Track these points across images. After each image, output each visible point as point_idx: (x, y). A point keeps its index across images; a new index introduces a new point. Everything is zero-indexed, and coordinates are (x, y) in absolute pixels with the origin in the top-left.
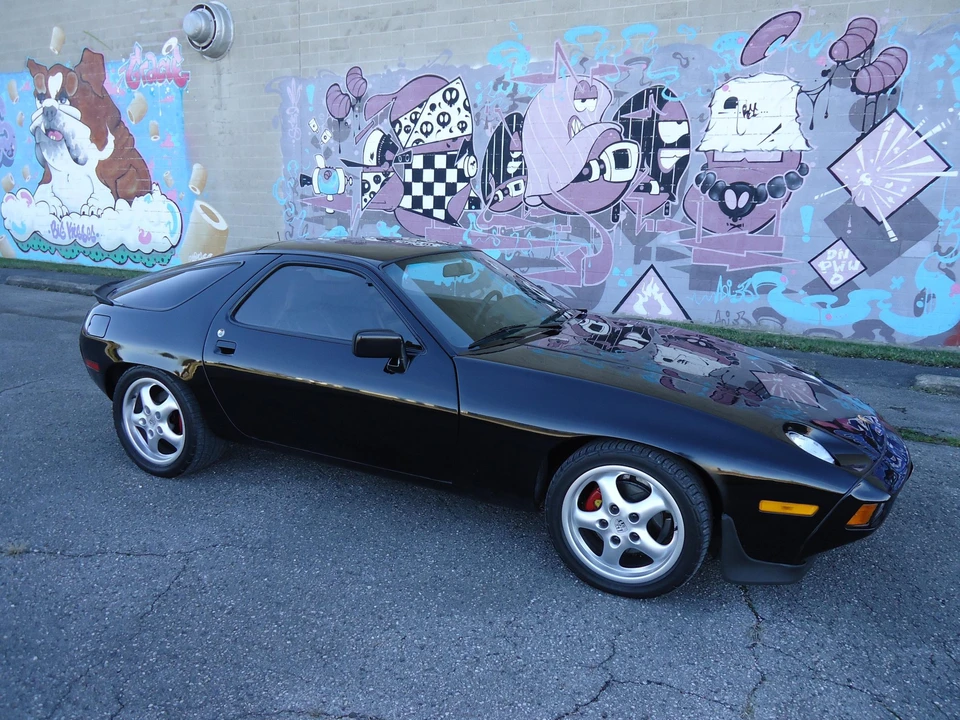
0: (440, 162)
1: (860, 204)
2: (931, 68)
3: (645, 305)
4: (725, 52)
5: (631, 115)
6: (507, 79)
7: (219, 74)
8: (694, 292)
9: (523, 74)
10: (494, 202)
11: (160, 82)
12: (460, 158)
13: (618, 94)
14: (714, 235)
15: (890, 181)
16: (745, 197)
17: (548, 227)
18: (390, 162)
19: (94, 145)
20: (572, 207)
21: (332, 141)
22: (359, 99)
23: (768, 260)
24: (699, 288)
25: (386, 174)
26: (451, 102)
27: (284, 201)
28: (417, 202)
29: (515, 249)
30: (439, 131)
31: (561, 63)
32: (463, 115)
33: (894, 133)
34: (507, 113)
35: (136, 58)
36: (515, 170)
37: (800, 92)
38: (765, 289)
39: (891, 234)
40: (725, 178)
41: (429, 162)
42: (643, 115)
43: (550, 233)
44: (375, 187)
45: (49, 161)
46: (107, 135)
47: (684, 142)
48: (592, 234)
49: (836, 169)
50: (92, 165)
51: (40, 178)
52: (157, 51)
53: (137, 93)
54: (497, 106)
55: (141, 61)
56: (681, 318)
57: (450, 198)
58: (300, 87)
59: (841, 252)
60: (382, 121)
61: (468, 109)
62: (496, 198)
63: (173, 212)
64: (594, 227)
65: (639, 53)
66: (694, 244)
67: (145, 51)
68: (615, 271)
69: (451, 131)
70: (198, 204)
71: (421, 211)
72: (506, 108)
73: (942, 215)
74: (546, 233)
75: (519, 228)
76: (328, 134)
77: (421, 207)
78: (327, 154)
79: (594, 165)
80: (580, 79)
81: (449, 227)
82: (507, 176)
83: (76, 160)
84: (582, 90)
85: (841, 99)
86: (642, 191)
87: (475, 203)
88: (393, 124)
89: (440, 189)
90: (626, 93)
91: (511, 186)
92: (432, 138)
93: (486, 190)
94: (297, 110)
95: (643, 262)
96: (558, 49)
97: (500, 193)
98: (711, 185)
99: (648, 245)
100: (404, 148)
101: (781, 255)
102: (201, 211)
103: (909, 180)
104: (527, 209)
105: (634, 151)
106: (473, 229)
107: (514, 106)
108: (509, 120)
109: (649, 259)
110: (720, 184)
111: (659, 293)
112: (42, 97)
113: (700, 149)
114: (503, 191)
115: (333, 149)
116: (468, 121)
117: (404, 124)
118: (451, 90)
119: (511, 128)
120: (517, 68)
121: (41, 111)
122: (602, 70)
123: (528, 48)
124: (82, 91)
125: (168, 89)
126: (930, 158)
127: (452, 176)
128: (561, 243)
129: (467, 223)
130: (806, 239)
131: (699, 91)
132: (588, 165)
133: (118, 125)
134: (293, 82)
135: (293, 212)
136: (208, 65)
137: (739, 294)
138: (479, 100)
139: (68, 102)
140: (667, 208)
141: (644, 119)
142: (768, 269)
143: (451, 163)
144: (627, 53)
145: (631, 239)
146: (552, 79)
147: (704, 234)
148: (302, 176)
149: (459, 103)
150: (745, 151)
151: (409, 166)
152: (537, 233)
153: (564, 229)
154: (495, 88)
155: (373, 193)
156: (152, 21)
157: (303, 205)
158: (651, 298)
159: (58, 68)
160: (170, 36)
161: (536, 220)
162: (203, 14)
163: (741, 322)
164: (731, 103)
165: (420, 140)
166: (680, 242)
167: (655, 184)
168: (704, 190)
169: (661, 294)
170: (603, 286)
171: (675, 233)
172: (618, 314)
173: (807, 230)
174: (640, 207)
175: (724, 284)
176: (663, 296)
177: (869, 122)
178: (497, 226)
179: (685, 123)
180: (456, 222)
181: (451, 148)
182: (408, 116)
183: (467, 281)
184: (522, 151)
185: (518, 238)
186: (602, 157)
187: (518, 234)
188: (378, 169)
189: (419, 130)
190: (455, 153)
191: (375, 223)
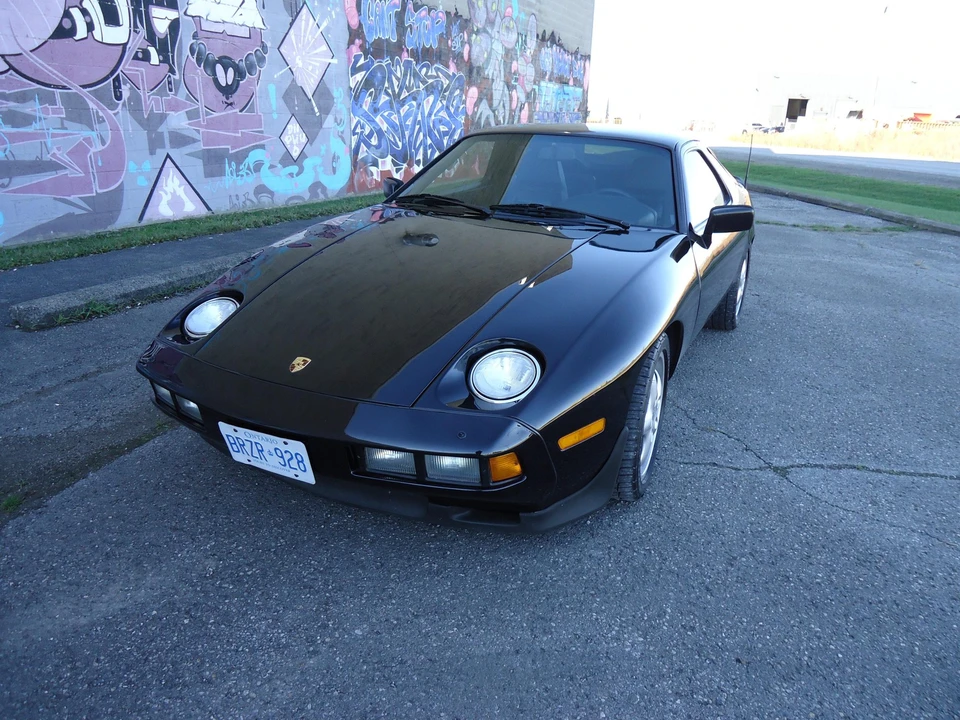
1: (299, 85)
3: (169, 203)
8: (209, 179)
14: (215, 114)
15: (310, 64)
16: (231, 71)
17: (32, 108)
20: (53, 73)
23: (255, 138)
24: (212, 175)
33: (307, 22)
38: (258, 167)
39: (316, 110)
40: (215, 50)
43: (34, 118)
48: (94, 118)
49: (282, 49)
56: (204, 211)
59: (294, 127)
64: (95, 107)
66: (200, 125)
68: (131, 166)
73: (335, 94)
74: (28, 120)
86: (142, 60)
95: (158, 151)
98: (204, 58)
99: (160, 130)
101: (262, 132)
103: (318, 64)
105: (123, 4)
109: (164, 147)
110: (211, 57)
111: (180, 186)
113: (189, 13)
126: (324, 48)
128: (53, 133)
130: (275, 116)
132: (67, 14)
137: (242, 176)
140: (170, 83)
142: (257, 147)
145: (141, 124)
147: (207, 114)
150: (224, 22)
152: (14, 119)
153: (54, 112)
158: (174, 194)
161: (6, 97)
163: (248, 203)
166: (189, 124)
167: (152, 51)
168: (199, 61)
169: (183, 187)
170: (120, 189)
171: (182, 113)
172: (145, 222)
173: (274, 108)
174: (142, 80)
175: (230, 166)
176: (184, 190)
177: (294, 10)
186: (84, 5)
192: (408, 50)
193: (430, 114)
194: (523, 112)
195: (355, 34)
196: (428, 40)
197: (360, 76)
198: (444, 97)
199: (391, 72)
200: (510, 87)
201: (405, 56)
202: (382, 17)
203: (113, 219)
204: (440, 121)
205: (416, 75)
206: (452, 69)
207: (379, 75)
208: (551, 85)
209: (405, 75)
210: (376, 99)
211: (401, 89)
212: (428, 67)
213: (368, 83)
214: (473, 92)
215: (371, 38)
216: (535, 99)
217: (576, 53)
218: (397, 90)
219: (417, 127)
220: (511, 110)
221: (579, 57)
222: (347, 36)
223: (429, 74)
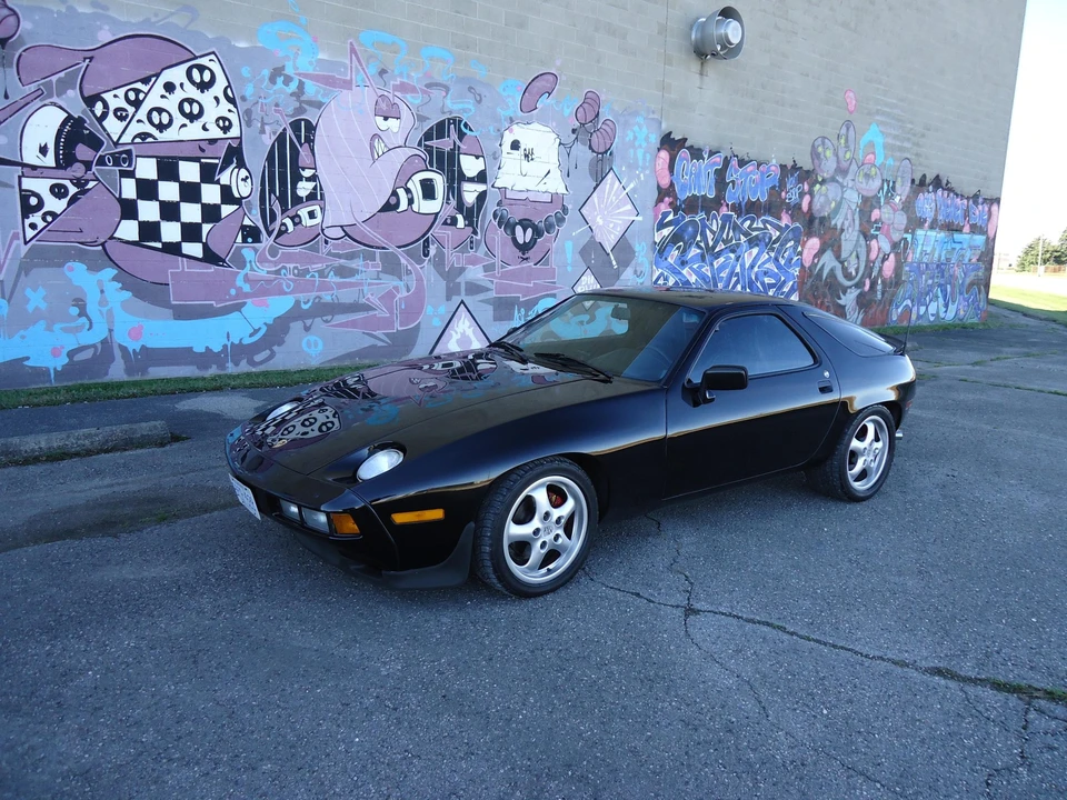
0: (189, 172)
1: (598, 241)
2: (627, 139)
3: (458, 341)
4: (509, 96)
5: (434, 143)
6: (289, 71)
8: (498, 323)
9: (311, 71)
10: (281, 233)
12: (222, 170)
13: (421, 118)
14: (510, 268)
15: (611, 223)
16: (529, 231)
17: (357, 264)
18: (88, 165)
20: (378, 239)
22: (1, 43)
23: (547, 288)
24: (501, 319)
25: (79, 183)
26: (203, 86)
28: (149, 231)
29: (314, 294)
30: (184, 125)
31: (357, 69)
32: (225, 109)
33: (612, 185)
34: (292, 116)
36: (307, 192)
37: (560, 144)
39: (614, 263)
40: (516, 214)
41: (168, 169)
42: (445, 144)
43: (357, 271)
47: (481, 177)
48: (403, 271)
49: (583, 211)
54: (277, 105)
57: (210, 226)
59: (589, 279)
60: (60, 92)
61: (232, 101)
62: (283, 228)
64: (406, 263)
65: (438, 78)
66: (494, 276)
68: (429, 310)
71: (159, 245)
72: (290, 110)
73: (637, 248)
74: (353, 272)
75: (319, 266)
77: (158, 239)
79: (401, 192)
80: (380, 92)
81: (213, 269)
82: (297, 200)
84: (383, 106)
85: (582, 153)
86: (449, 225)
87: (251, 234)
88: (91, 101)
89: (191, 213)
90: (428, 119)
91: (303, 213)
92: (169, 135)
93: (268, 217)
95: (454, 298)
96: (353, 51)
97: (288, 222)
98: (505, 221)
99: (457, 280)
100: (116, 144)
101: (554, 283)
103: (621, 222)
104: (326, 242)
105: (440, 182)
106: (252, 269)
108: (295, 126)
109: (459, 294)
110: (511, 220)
111: (469, 328)
113: (496, 185)
114: (292, 218)
117: (113, 104)
118: (201, 68)
119: (299, 138)
120: (303, 62)
122: (403, 88)
123: (315, 39)
126: (629, 207)
127: (211, 194)
128: (370, 283)
129: (241, 262)
130: (569, 269)
131: (491, 128)
132: (394, 193)
138: (249, 91)
140: (472, 242)
141: (447, 149)
142: (548, 296)
143: (208, 174)
144: (427, 75)
145: (442, 274)
146: (347, 85)
147: (503, 267)
149: (218, 89)
150: (528, 191)
151: (131, 174)
152: (342, 272)
153: (373, 266)
154: (273, 80)
155: (54, 215)
158: (463, 334)
161: (339, 256)
164: (515, 145)
165: (150, 135)
166: (484, 276)
167: (460, 217)
168: (500, 225)
169: (472, 329)
170: (417, 328)
171: (479, 267)
172: (436, 353)
173: (570, 261)
174: (448, 241)
175: (519, 312)
176: (474, 331)
177: (599, 175)
178: (288, 265)
179: (481, 159)
180: (224, 261)
181: (207, 154)
182: (121, 92)
183: (248, 341)
184: (315, 169)
185: (317, 279)
186: (409, 185)
187: (317, 275)
188: (60, 173)
189: (145, 119)
190: (217, 161)
191: (61, 265)
192: (727, 205)
193: (752, 267)
194: (886, 263)
195: (664, 193)
196: (755, 193)
197: (666, 232)
198: (773, 249)
199: (704, 226)
200: (867, 237)
201: (724, 210)
202: (698, 175)
203: (408, 352)
204: (765, 273)
205: (736, 228)
206: (785, 220)
207: (690, 229)
208: (932, 234)
209: (723, 228)
210: (684, 251)
211: (716, 243)
212: (753, 221)
213: (675, 238)
214: (814, 243)
215: (683, 196)
216: (905, 248)
217: (975, 197)
218: (711, 243)
219: (734, 279)
220: (868, 260)
221: (980, 200)
222: (655, 195)
223: (755, 226)
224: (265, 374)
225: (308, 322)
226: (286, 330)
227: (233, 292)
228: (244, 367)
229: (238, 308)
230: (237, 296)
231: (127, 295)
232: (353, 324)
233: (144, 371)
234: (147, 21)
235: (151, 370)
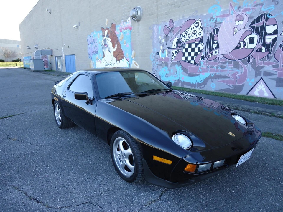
0: (193, 46)
3: (258, 92)
5: (255, 25)
6: (214, 17)
7: (139, 26)
8: (278, 88)
9: (219, 15)
10: (209, 57)
11: (126, 30)
12: (199, 44)
13: (251, 18)
17: (225, 65)
18: (179, 47)
19: (113, 47)
20: (233, 57)
21: (165, 42)
22: (172, 29)
24: (280, 86)
25: (178, 51)
26: (197, 27)
27: (152, 60)
28: (186, 58)
29: (215, 73)
30: (193, 36)
31: (231, 10)
32: (200, 31)
34: (213, 28)
35: (122, 24)
36: (215, 47)
41: (190, 46)
42: (260, 24)
44: (175, 55)
45: (104, 52)
46: (115, 44)
47: (275, 32)
48: (240, 67)
50: (112, 52)
51: (103, 56)
52: (126, 21)
53: (122, 33)
54: (210, 26)
55: (123, 25)
56: (272, 97)
57: (196, 57)
58: (157, 27)
60: (177, 35)
61: (202, 28)
62: (209, 56)
63: (128, 64)
64: (241, 64)
65: (259, 2)
66: (278, 70)
67: (124, 22)
68: (248, 80)
69: (196, 36)
70: (133, 61)
71: (187, 61)
74: (225, 67)
75: (216, 65)
76: (164, 40)
77: (187, 60)
78: (163, 46)
79: (242, 43)
80: (237, 14)
81: (195, 66)
82: (213, 49)
83: (109, 51)
86: (259, 51)
87: (203, 58)
88: (180, 35)
89: (193, 54)
90: (254, 17)
91: (214, 52)
92: (191, 38)
93: (206, 54)
94: (156, 34)
95: (258, 76)
96: (231, 5)
97: (210, 55)
99: (260, 71)
100: (183, 42)
102: (134, 63)
104: (219, 59)
105: (256, 37)
106: (202, 66)
107: (216, 26)
108: (214, 30)
109: (261, 75)
111: (264, 88)
112: (104, 36)
113: (282, 34)
114: (211, 54)
115: (165, 44)
116: (202, 32)
117: (183, 35)
118: (197, 23)
119: (215, 33)
120: (217, 13)
121: (103, 40)
122: (246, 10)
123: (221, 6)
124: (111, 34)
125: (128, 31)
127: (196, 50)
129: (200, 64)
131: (282, 13)
132: (239, 43)
133: (118, 42)
134: (156, 26)
135: (154, 63)
136: (137, 23)
138: (205, 25)
139: (108, 37)
140: (268, 57)
141: (260, 25)
143: (196, 46)
144: (254, 3)
145: (254, 68)
146: (228, 15)
147: (282, 66)
148: (157, 52)
149: (199, 27)
151: (184, 48)
152: (222, 67)
153: (231, 66)
154: (210, 21)
155: (175, 56)
156: (125, 14)
157: (157, 61)
158: (261, 90)
159: (107, 29)
160: (129, 17)
161: (221, 63)
162: (135, 10)
165: (188, 39)
166: (273, 69)
167: (264, 48)
169: (265, 88)
170: (243, 85)
171: (271, 66)
172: (249, 95)
174: (258, 57)
176: (265, 89)
178: (209, 65)
179: (276, 26)
180: (197, 64)
181: (197, 41)
182: (185, 32)
183: (200, 82)
184: (218, 40)
185: (216, 69)
186: (244, 40)
187: (216, 68)
188: (176, 49)
189: (187, 36)
190: (198, 42)
191: (175, 65)
203: (239, 92)
224: (203, 90)
225: (213, 80)
226: (208, 81)
227: (198, 71)
228: (199, 88)
229: (199, 75)
230: (199, 72)
231: (182, 71)
232: (224, 81)
233: (183, 86)
234: (190, 17)
235: (184, 86)
